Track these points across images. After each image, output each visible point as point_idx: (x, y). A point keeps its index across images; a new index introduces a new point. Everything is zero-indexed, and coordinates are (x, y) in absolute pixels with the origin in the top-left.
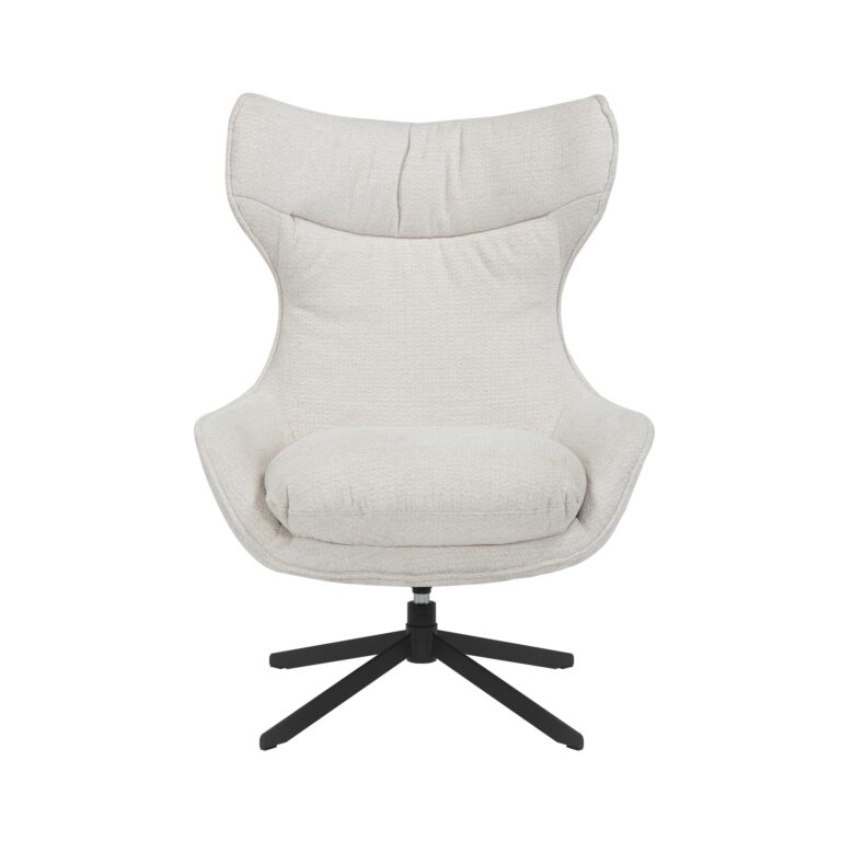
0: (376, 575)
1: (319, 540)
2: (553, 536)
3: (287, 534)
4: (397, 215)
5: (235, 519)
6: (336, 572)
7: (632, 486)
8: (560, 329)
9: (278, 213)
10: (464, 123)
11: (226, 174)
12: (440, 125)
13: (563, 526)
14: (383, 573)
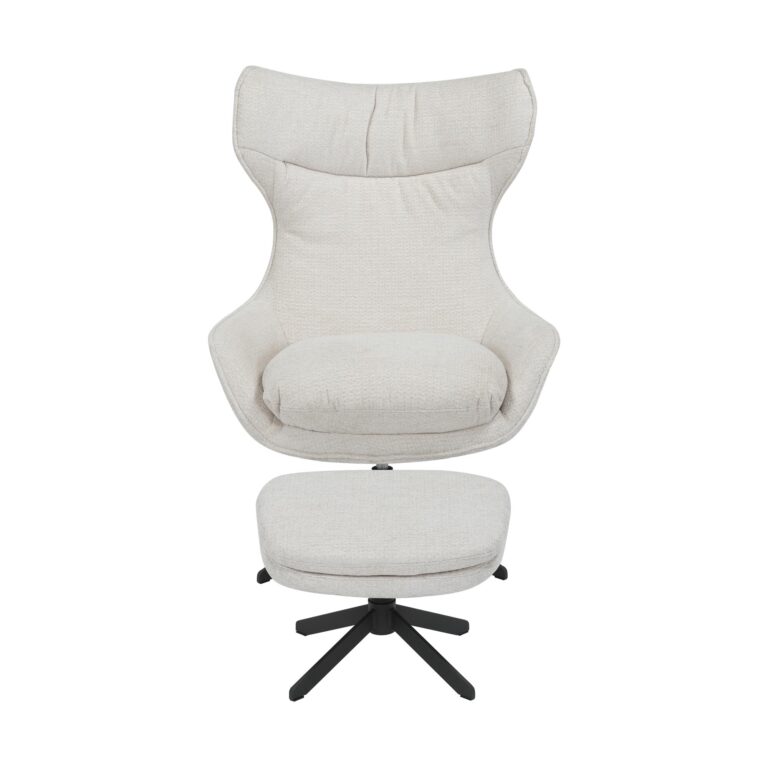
0: (346, 456)
1: (303, 429)
2: (482, 425)
3: (279, 423)
4: (365, 159)
5: (240, 412)
6: (317, 453)
7: (542, 387)
8: (491, 249)
9: (272, 160)
10: (418, 85)
11: (233, 131)
12: (400, 87)
13: (489, 418)
14: (351, 454)
